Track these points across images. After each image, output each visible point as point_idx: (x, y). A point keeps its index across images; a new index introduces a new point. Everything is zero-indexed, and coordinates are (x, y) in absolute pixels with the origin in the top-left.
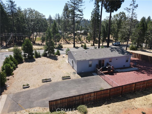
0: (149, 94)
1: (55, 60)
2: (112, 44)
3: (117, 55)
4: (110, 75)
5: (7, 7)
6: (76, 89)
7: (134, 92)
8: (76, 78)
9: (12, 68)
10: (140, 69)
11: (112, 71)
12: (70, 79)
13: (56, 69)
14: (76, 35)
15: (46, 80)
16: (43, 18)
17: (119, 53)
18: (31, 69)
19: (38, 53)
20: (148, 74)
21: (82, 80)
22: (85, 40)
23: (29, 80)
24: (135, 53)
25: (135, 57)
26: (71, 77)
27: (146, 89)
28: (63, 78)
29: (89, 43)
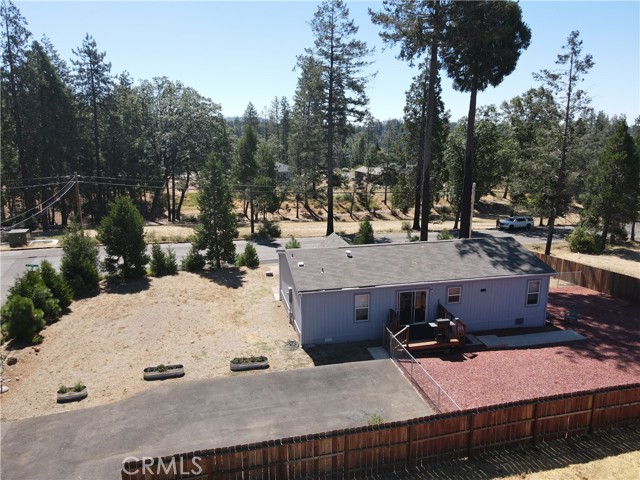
0: (601, 457)
1: (228, 286)
2: (498, 222)
3: (486, 272)
4: (444, 359)
5: (77, 73)
6: (274, 414)
7: (533, 442)
8: (292, 368)
9: (38, 314)
10: (590, 336)
11: (456, 340)
12: (266, 371)
13: (220, 326)
14: (339, 185)
15: (161, 368)
16: (214, 115)
17: (495, 264)
18: (119, 324)
19: (167, 255)
20: (623, 364)
21: (315, 378)
22: (389, 203)
23: (95, 368)
24: (583, 267)
25: (584, 284)
26: (269, 362)
27: (590, 432)
28: (236, 366)
29: (403, 216)
